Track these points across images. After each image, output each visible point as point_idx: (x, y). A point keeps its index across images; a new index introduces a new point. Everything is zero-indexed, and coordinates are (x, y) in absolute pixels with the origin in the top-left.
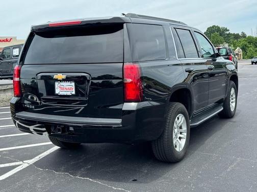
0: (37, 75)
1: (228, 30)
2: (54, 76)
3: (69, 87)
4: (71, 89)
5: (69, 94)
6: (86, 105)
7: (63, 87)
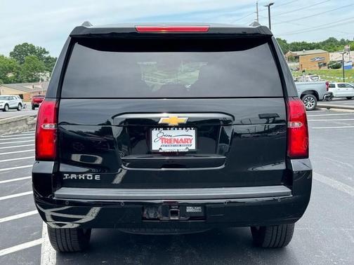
0: (113, 118)
1: (48, 53)
2: (160, 119)
3: (183, 138)
4: (186, 141)
5: (182, 149)
6: (223, 166)
7: (169, 138)
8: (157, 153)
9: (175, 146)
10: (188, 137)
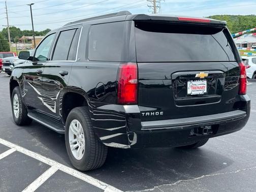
0: (172, 74)
5: (201, 92)
6: (220, 101)
7: (195, 86)
8: (190, 95)
9: (198, 91)
10: (203, 85)
